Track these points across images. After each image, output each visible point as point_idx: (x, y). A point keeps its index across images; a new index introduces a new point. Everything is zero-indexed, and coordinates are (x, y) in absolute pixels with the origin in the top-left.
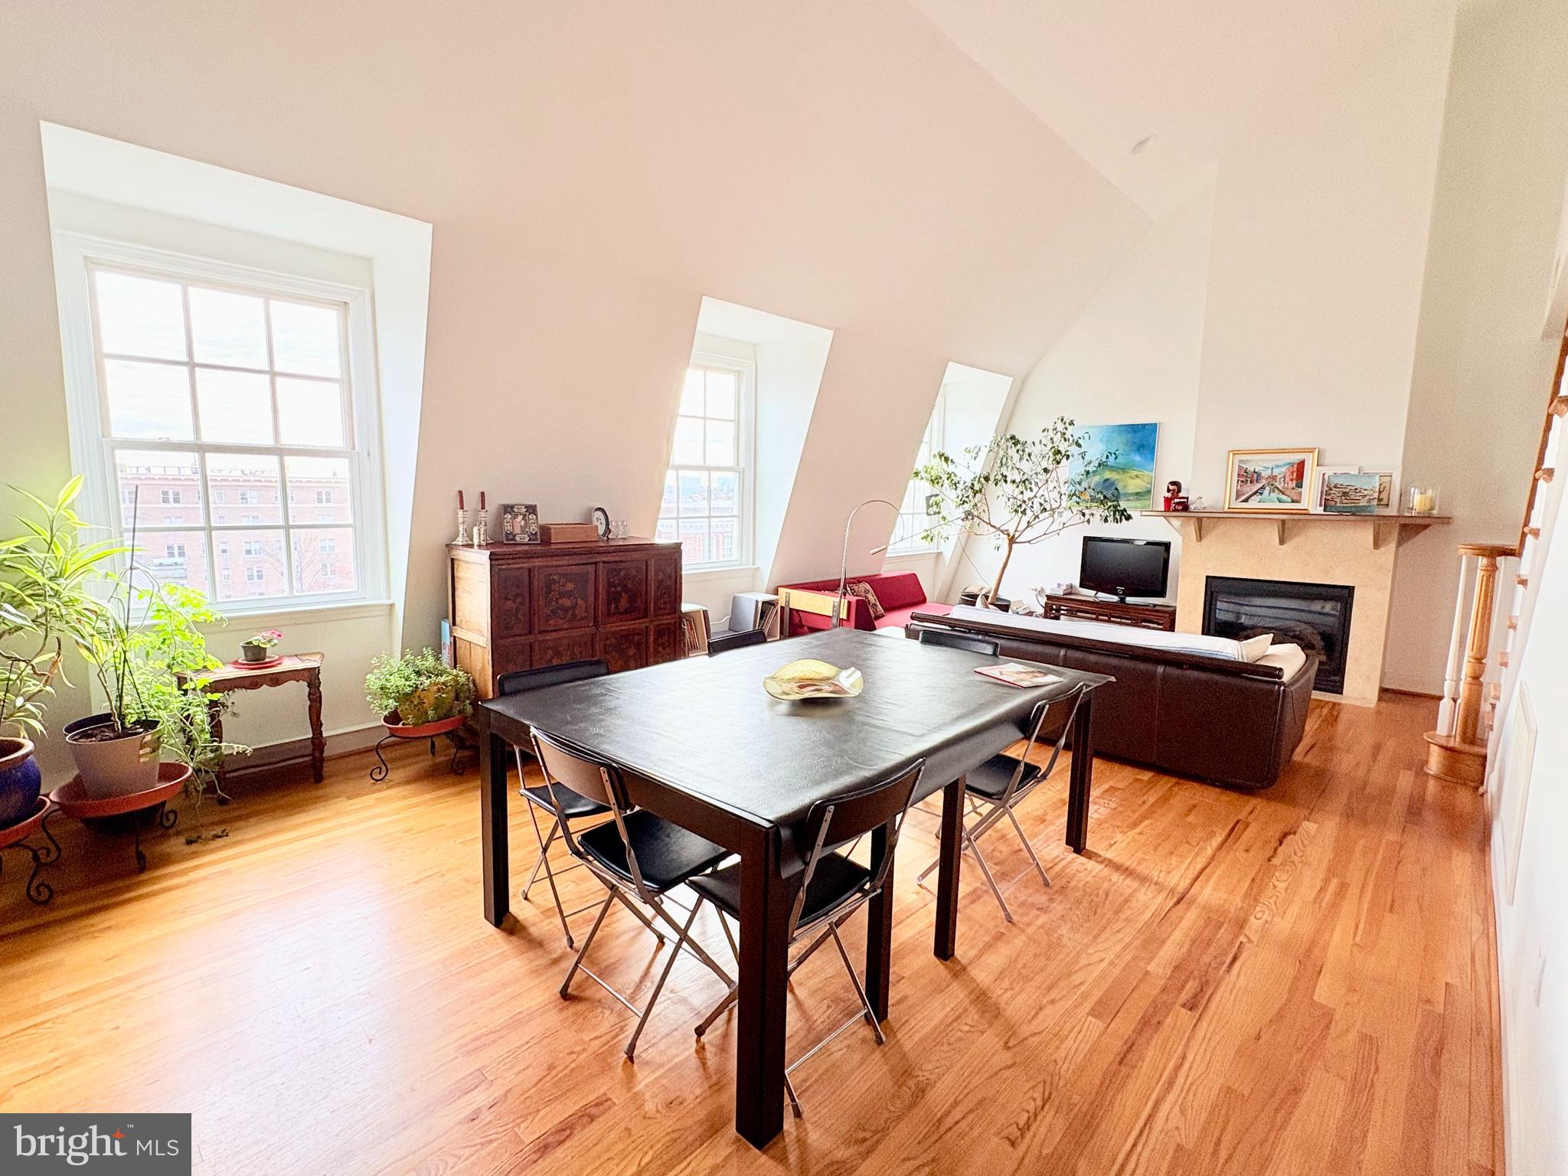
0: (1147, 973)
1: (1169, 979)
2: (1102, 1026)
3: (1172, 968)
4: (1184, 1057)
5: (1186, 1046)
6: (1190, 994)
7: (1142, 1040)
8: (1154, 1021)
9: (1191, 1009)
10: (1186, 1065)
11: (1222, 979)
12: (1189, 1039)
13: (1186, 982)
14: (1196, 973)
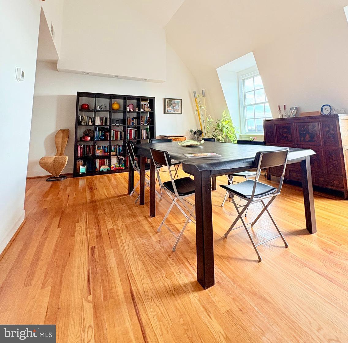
0: (112, 248)
1: (104, 251)
2: (108, 228)
3: (106, 256)
4: (86, 235)
5: (87, 238)
6: (95, 252)
7: (98, 232)
8: (99, 237)
9: (92, 247)
10: (85, 234)
11: (89, 266)
12: (88, 239)
13: (99, 255)
14: (98, 260)
